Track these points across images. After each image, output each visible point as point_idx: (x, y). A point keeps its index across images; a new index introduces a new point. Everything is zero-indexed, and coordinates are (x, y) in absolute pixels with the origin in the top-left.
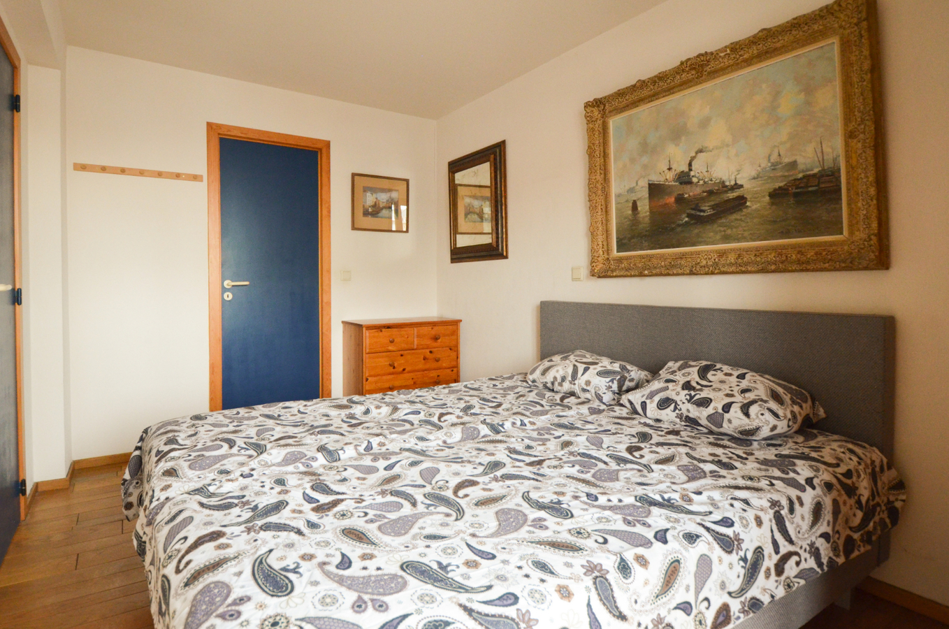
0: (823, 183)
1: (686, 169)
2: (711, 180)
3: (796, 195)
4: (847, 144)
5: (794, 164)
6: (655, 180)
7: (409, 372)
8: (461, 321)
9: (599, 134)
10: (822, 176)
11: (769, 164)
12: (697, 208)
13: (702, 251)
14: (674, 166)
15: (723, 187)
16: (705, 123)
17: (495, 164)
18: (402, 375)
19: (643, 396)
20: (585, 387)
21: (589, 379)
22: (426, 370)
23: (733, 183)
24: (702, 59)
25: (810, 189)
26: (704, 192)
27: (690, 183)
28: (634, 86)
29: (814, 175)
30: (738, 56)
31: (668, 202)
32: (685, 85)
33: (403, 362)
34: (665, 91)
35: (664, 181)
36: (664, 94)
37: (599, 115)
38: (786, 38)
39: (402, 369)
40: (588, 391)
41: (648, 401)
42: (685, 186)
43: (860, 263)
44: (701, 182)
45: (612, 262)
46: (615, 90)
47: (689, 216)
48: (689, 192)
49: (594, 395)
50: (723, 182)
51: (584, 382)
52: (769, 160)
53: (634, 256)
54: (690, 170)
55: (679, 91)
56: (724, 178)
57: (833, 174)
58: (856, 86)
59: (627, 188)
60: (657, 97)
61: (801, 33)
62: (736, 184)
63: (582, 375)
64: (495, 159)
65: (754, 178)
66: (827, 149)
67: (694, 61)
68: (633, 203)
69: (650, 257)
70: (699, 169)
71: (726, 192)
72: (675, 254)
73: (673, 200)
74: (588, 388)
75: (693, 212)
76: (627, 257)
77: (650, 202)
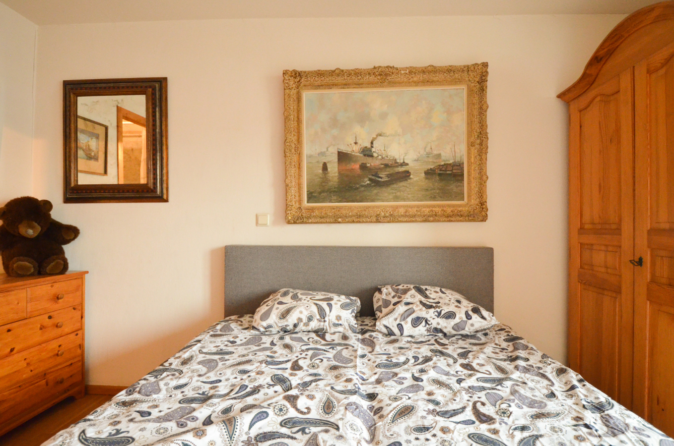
0: (455, 169)
1: (369, 145)
2: (387, 157)
3: (440, 175)
4: (469, 149)
5: (439, 156)
6: (344, 149)
7: (19, 352)
8: (87, 272)
9: (294, 101)
10: (454, 166)
11: (425, 153)
12: (376, 175)
13: (381, 206)
14: (359, 142)
15: (395, 163)
16: (384, 116)
17: (154, 99)
18: (9, 359)
19: (396, 319)
20: (337, 322)
21: (338, 314)
22: (43, 343)
23: (402, 161)
24: (390, 70)
25: (448, 172)
26: (382, 164)
27: (372, 156)
28: (334, 71)
29: (450, 164)
30: (410, 77)
31: (354, 168)
32: (370, 84)
33: (10, 340)
34: (356, 84)
35: (351, 152)
36: (355, 86)
37: (294, 85)
38: (440, 76)
39: (9, 350)
40: (341, 325)
41: (403, 323)
42: (368, 158)
43: (478, 219)
44: (380, 157)
45: (304, 211)
46: (316, 69)
47: (370, 180)
48: (371, 163)
49: (347, 327)
50: (396, 160)
51: (335, 318)
52: (425, 150)
53: (325, 207)
54: (372, 147)
55: (366, 87)
56: (397, 157)
57: (460, 165)
58: (476, 117)
59: (318, 151)
60: (349, 86)
61: (449, 76)
62: (404, 162)
63: (330, 311)
64: (154, 94)
65: (415, 160)
66: (457, 151)
67: (383, 70)
68: (323, 165)
69: (340, 208)
70: (378, 148)
71: (397, 167)
72: (360, 207)
73: (358, 166)
74: (340, 322)
75: (373, 177)
76: (319, 207)
77: (339, 166)
